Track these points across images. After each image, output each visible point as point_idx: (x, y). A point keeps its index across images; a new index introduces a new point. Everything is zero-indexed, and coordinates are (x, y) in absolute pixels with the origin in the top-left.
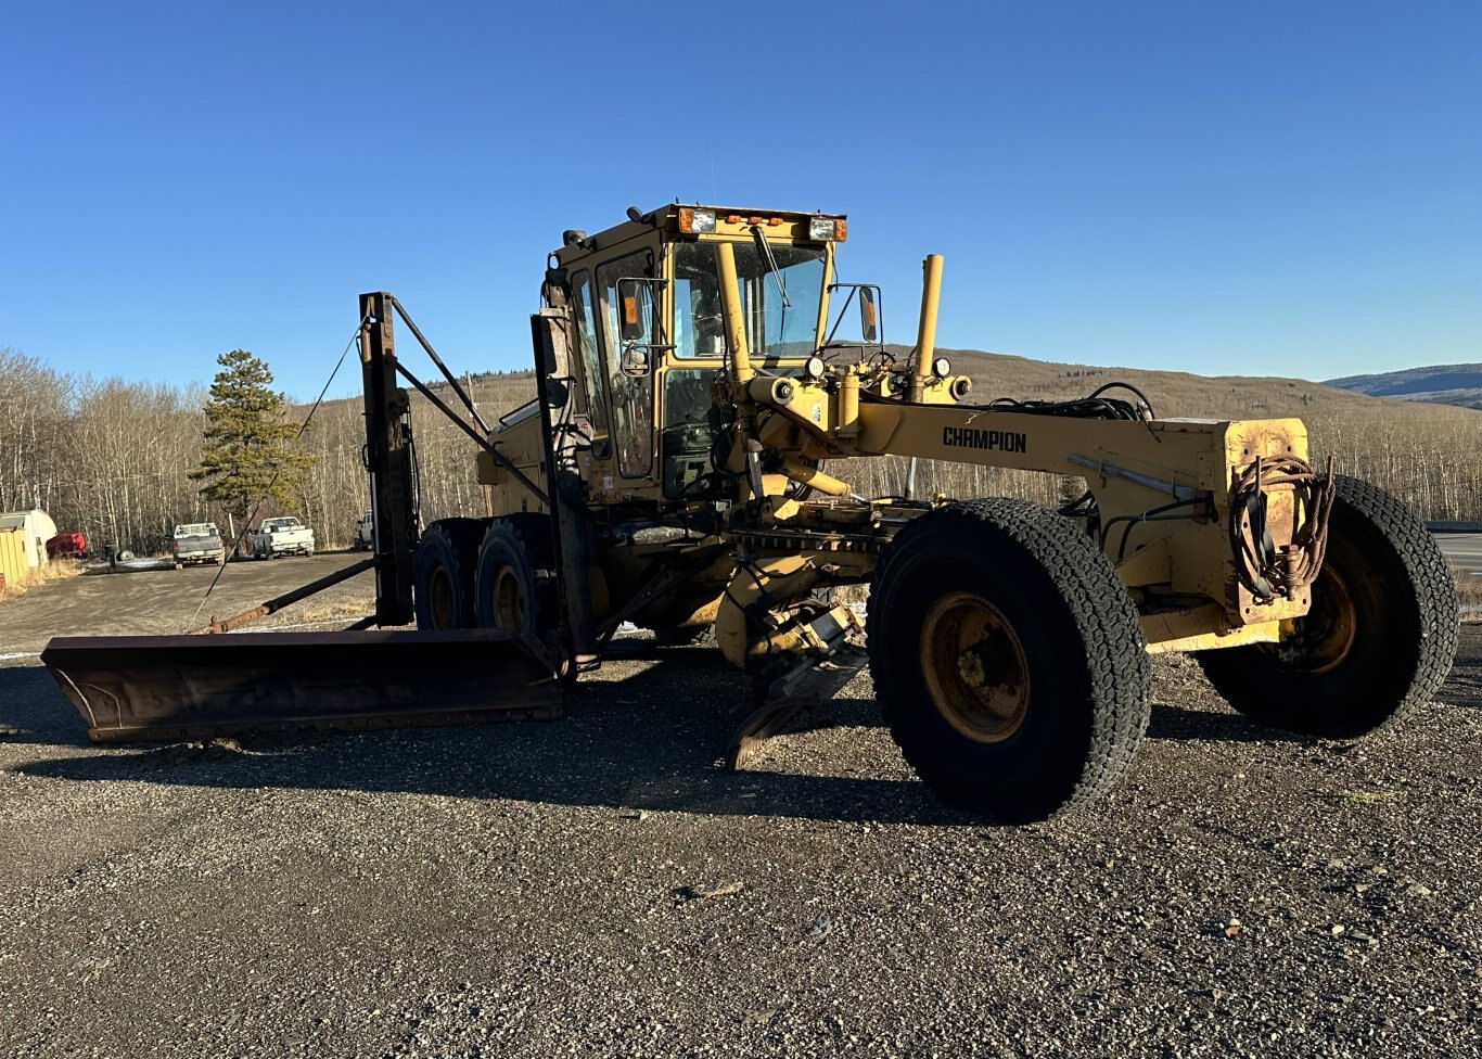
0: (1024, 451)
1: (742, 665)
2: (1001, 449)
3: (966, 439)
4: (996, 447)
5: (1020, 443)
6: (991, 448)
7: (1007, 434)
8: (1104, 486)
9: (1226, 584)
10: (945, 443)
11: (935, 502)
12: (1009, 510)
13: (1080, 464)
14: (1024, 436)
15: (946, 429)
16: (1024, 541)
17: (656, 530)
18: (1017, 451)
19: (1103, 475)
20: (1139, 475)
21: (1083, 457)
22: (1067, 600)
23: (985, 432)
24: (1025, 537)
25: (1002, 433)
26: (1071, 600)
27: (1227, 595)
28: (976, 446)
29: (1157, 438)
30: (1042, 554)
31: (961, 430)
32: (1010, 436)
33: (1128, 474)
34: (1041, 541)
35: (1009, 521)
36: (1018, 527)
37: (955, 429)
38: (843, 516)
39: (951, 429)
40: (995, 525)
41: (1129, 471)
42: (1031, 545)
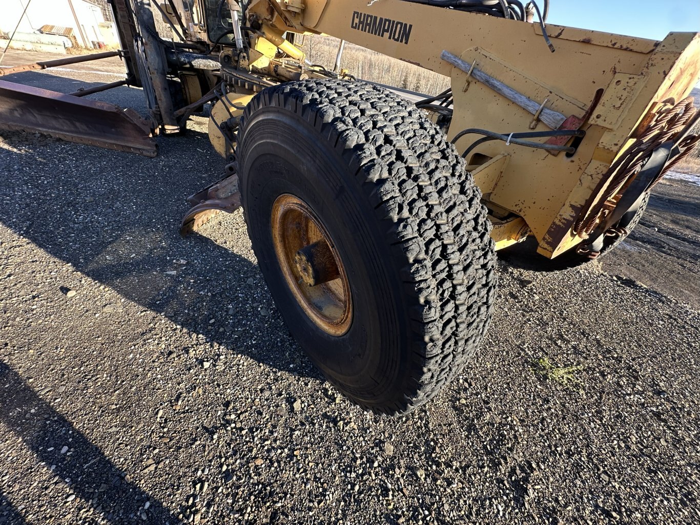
0: (406, 43)
1: (224, 156)
2: (390, 38)
3: (367, 24)
4: (387, 35)
5: (405, 33)
6: (382, 36)
7: (398, 23)
8: (466, 91)
9: (554, 223)
10: (352, 27)
11: (340, 75)
12: (373, 112)
13: (451, 64)
14: (411, 26)
15: (355, 13)
16: (382, 182)
17: (204, 60)
18: (401, 41)
19: (470, 79)
20: (508, 87)
21: (456, 56)
22: (422, 301)
23: (381, 19)
24: (385, 175)
25: (394, 22)
26: (427, 302)
27: (549, 232)
28: (372, 33)
29: (551, 46)
30: (406, 213)
31: (365, 15)
32: (399, 26)
33: (497, 83)
34: (410, 184)
35: (366, 134)
36: (378, 150)
37: (361, 14)
38: (287, 73)
39: (358, 13)
40: (341, 137)
41: (497, 81)
42: (391, 190)
